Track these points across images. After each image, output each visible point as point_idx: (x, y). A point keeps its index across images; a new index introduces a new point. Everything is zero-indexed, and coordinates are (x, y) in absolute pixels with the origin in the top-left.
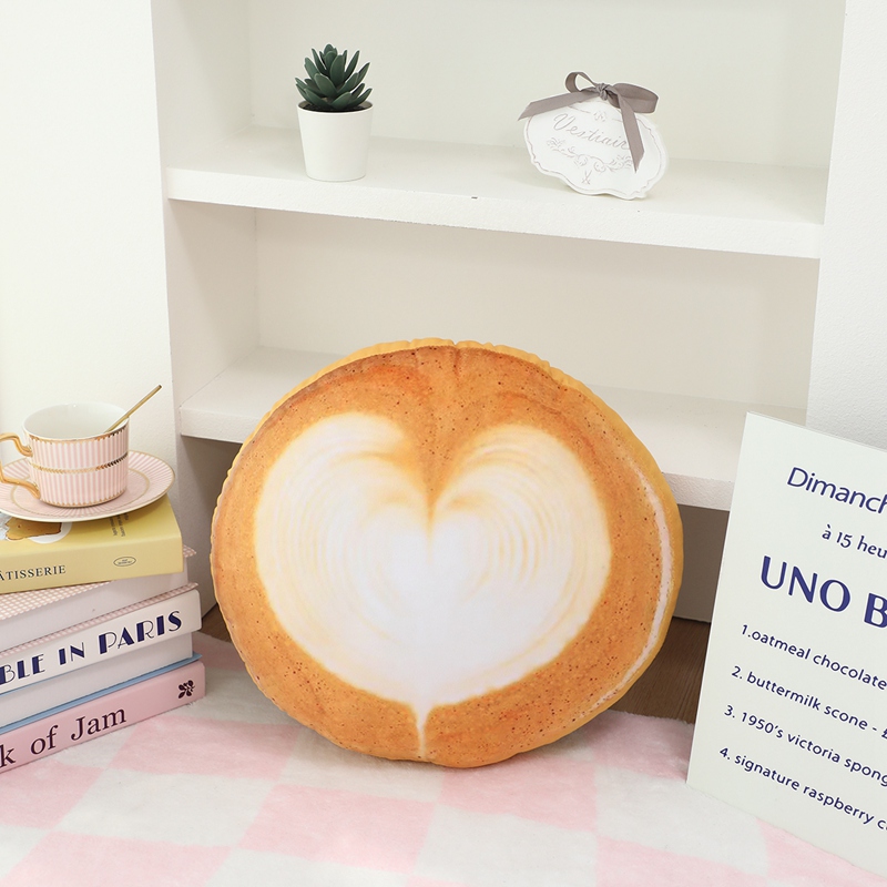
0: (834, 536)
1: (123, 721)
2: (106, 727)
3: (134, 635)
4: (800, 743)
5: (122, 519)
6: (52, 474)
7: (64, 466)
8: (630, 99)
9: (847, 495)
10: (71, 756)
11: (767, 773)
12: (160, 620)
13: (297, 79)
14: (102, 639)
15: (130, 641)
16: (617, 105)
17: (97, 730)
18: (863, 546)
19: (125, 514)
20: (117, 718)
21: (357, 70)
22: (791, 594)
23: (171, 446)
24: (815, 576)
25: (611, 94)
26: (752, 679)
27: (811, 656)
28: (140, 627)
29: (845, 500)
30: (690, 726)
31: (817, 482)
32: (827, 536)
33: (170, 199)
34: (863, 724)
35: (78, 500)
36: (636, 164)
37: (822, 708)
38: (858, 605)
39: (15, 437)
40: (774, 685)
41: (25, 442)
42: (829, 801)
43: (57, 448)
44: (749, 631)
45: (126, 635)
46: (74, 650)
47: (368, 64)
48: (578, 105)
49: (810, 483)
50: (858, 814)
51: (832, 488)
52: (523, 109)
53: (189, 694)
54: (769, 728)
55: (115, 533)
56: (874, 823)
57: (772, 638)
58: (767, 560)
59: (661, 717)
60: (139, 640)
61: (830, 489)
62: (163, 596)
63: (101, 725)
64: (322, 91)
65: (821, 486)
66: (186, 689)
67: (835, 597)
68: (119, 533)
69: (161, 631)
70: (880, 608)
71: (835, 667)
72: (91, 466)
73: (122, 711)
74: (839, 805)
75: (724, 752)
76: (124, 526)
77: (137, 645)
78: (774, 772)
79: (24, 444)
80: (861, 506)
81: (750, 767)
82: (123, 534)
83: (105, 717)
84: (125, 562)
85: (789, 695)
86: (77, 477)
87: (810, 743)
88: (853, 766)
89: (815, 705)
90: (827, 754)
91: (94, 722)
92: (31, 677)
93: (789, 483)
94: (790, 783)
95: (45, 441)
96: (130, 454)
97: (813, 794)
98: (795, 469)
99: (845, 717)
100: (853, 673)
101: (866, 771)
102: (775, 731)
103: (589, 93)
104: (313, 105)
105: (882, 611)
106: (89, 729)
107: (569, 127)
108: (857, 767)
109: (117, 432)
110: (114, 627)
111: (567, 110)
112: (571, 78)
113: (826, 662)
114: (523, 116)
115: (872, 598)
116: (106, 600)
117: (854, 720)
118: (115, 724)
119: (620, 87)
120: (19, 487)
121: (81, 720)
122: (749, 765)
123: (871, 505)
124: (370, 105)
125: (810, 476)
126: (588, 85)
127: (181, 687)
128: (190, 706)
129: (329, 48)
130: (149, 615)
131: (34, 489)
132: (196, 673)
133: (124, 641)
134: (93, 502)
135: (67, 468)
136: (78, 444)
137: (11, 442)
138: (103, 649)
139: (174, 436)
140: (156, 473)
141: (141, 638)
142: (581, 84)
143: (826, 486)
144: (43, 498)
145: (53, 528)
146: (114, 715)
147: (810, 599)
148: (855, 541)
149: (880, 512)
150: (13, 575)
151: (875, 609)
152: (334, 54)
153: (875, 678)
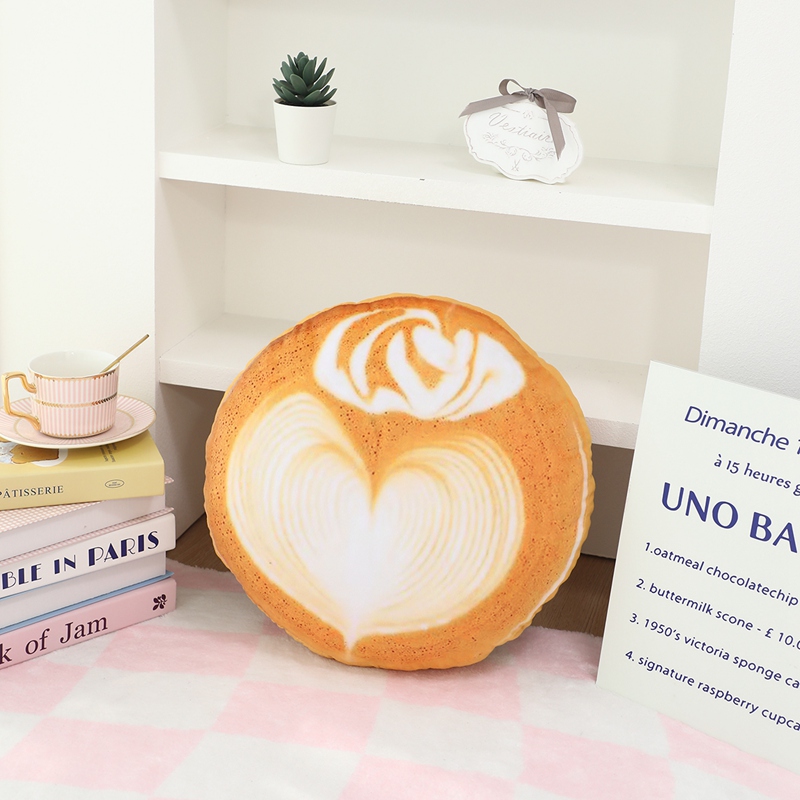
0: (724, 464)
1: (105, 628)
2: (90, 633)
3: (118, 551)
4: (695, 644)
5: (111, 448)
6: (53, 408)
7: (64, 401)
8: (552, 101)
9: (735, 429)
10: (57, 656)
11: (666, 672)
12: (141, 538)
13: (275, 80)
14: (92, 552)
15: (114, 556)
16: (543, 105)
17: (83, 635)
18: (749, 472)
19: (113, 444)
20: (100, 625)
21: (325, 73)
22: (687, 514)
23: (151, 392)
24: (708, 498)
25: (538, 97)
26: (654, 590)
27: (705, 568)
28: (124, 543)
29: (733, 433)
30: (597, 638)
31: (710, 418)
32: (718, 464)
33: (161, 178)
34: (749, 626)
35: (75, 431)
36: (558, 153)
37: (714, 613)
38: (745, 522)
39: (21, 375)
40: (673, 594)
41: (30, 380)
42: (720, 694)
43: (59, 385)
44: (652, 548)
45: (111, 550)
46: (67, 561)
47: (333, 70)
48: (509, 105)
49: (703, 419)
50: (745, 704)
51: (722, 423)
52: (463, 109)
53: (162, 607)
54: (668, 632)
55: (107, 460)
56: (759, 711)
57: (671, 554)
58: (667, 486)
59: (571, 631)
60: (122, 556)
61: (720, 424)
62: (144, 518)
63: (86, 631)
64: (296, 91)
65: (713, 422)
66: (160, 602)
67: (725, 515)
68: (110, 459)
69: (141, 548)
70: (763, 524)
71: (725, 576)
72: (87, 401)
73: (104, 619)
74: (729, 698)
75: (629, 654)
76: (114, 455)
77: (121, 559)
78: (673, 671)
79: (30, 382)
80: (747, 438)
81: (652, 667)
82: (114, 460)
83: (90, 624)
84: (114, 484)
85: (686, 602)
86: (70, 411)
87: (704, 644)
88: (741, 663)
89: (708, 610)
90: (718, 653)
91: (80, 628)
92: (29, 584)
93: (686, 420)
94: (686, 680)
95: (49, 379)
96: (119, 399)
98: (691, 408)
99: (734, 621)
100: (741, 582)
101: (752, 667)
102: (674, 635)
103: (519, 96)
104: (286, 101)
105: (765, 527)
106: (77, 633)
107: (502, 124)
108: (744, 663)
109: (110, 373)
110: (101, 543)
111: (500, 110)
112: (504, 84)
113: (717, 573)
114: (463, 114)
115: (757, 516)
116: (97, 518)
117: (741, 623)
118: (98, 630)
119: (545, 91)
120: (23, 419)
121: (69, 625)
122: (651, 665)
123: (756, 436)
124: (334, 103)
125: (704, 414)
126: (519, 90)
127: (156, 600)
128: (163, 618)
129: (301, 54)
130: (131, 533)
131: (36, 422)
132: (168, 588)
133: (109, 556)
134: (86, 434)
135: (62, 403)
136: (77, 382)
137: (18, 379)
138: (92, 562)
139: (154, 383)
140: (140, 411)
141: (124, 553)
142: (511, 88)
143: (717, 421)
144: (43, 430)
145: (52, 454)
146: (97, 622)
147: (703, 518)
148: (742, 468)
149: (763, 442)
150: (18, 493)
151: (759, 525)
152: (306, 59)
153: (760, 585)
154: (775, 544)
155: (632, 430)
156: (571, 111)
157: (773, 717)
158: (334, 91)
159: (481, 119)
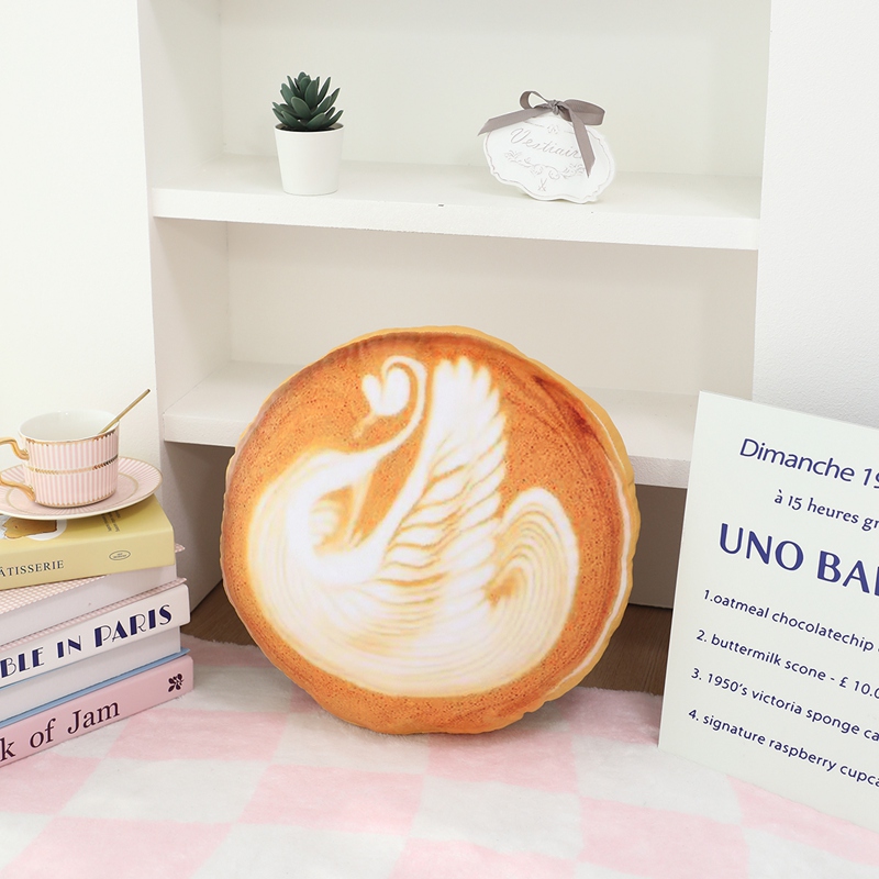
0: (786, 500)
1: (117, 714)
2: (101, 720)
3: (128, 630)
4: (764, 698)
5: (114, 516)
6: (48, 475)
7: (60, 467)
8: (579, 113)
9: (795, 461)
10: (66, 748)
11: (734, 731)
12: (152, 613)
13: (274, 104)
14: (98, 632)
15: (123, 635)
16: (568, 118)
17: (93, 723)
18: (812, 507)
19: (116, 511)
20: (111, 712)
21: (329, 94)
22: (748, 557)
23: (155, 451)
24: (770, 538)
25: (563, 110)
26: (716, 641)
27: (770, 615)
28: (133, 620)
29: (794, 466)
30: (657, 697)
31: (767, 451)
32: (779, 500)
33: (155, 218)
34: (821, 675)
35: (73, 499)
36: (588, 170)
37: (783, 663)
38: (811, 562)
39: (12, 441)
40: (737, 645)
41: (22, 446)
42: (794, 752)
43: (53, 450)
44: (711, 596)
45: (120, 628)
46: (71, 643)
47: (338, 90)
48: (532, 120)
49: (760, 452)
52: (482, 126)
53: (178, 688)
54: (734, 687)
55: (110, 529)
56: (836, 769)
57: (733, 601)
58: (725, 527)
59: (629, 690)
60: (132, 634)
61: (779, 457)
62: (154, 591)
63: (96, 719)
64: (299, 115)
65: (771, 454)
66: (175, 683)
67: (789, 556)
68: (114, 528)
69: (152, 625)
70: (831, 564)
71: (793, 623)
72: (85, 466)
73: (116, 704)
74: (803, 755)
75: (693, 714)
76: (117, 523)
77: (130, 638)
78: (741, 729)
79: (21, 448)
80: (809, 470)
81: (718, 726)
82: (118, 529)
83: (100, 710)
84: (120, 556)
85: (752, 653)
86: (67, 477)
87: (774, 698)
88: (815, 717)
89: (776, 661)
90: (790, 707)
91: (89, 716)
92: (31, 670)
93: (742, 454)
94: (757, 738)
95: (42, 444)
96: (120, 461)
97: (779, 747)
99: (805, 670)
100: (810, 628)
101: (827, 720)
102: (740, 689)
103: (542, 109)
104: (288, 126)
105: (833, 567)
106: (85, 722)
107: (525, 140)
108: (818, 717)
109: (109, 433)
110: (109, 621)
111: (522, 125)
112: (525, 97)
113: (784, 619)
114: (482, 132)
115: (823, 555)
116: (101, 594)
117: (813, 673)
118: (109, 717)
119: (567, 102)
120: (16, 489)
121: (77, 713)
122: (717, 724)
123: (819, 468)
124: (341, 126)
125: (760, 446)
126: (541, 102)
127: (171, 681)
128: (181, 699)
129: (302, 75)
130: (141, 608)
131: (30, 492)
132: (184, 666)
133: (118, 634)
134: (86, 502)
135: (58, 469)
136: (73, 445)
137: (9, 445)
138: (99, 643)
139: (158, 442)
140: (144, 474)
141: (134, 631)
142: (534, 101)
143: (775, 454)
144: (38, 500)
145: (50, 526)
146: (108, 708)
147: (766, 560)
148: (805, 504)
149: (826, 474)
150: (14, 571)
151: (827, 565)
152: (308, 80)
153: (831, 631)
154: (845, 584)
155: (683, 468)
156: (600, 123)
157: (852, 773)
158: (340, 113)
159: (503, 135)
